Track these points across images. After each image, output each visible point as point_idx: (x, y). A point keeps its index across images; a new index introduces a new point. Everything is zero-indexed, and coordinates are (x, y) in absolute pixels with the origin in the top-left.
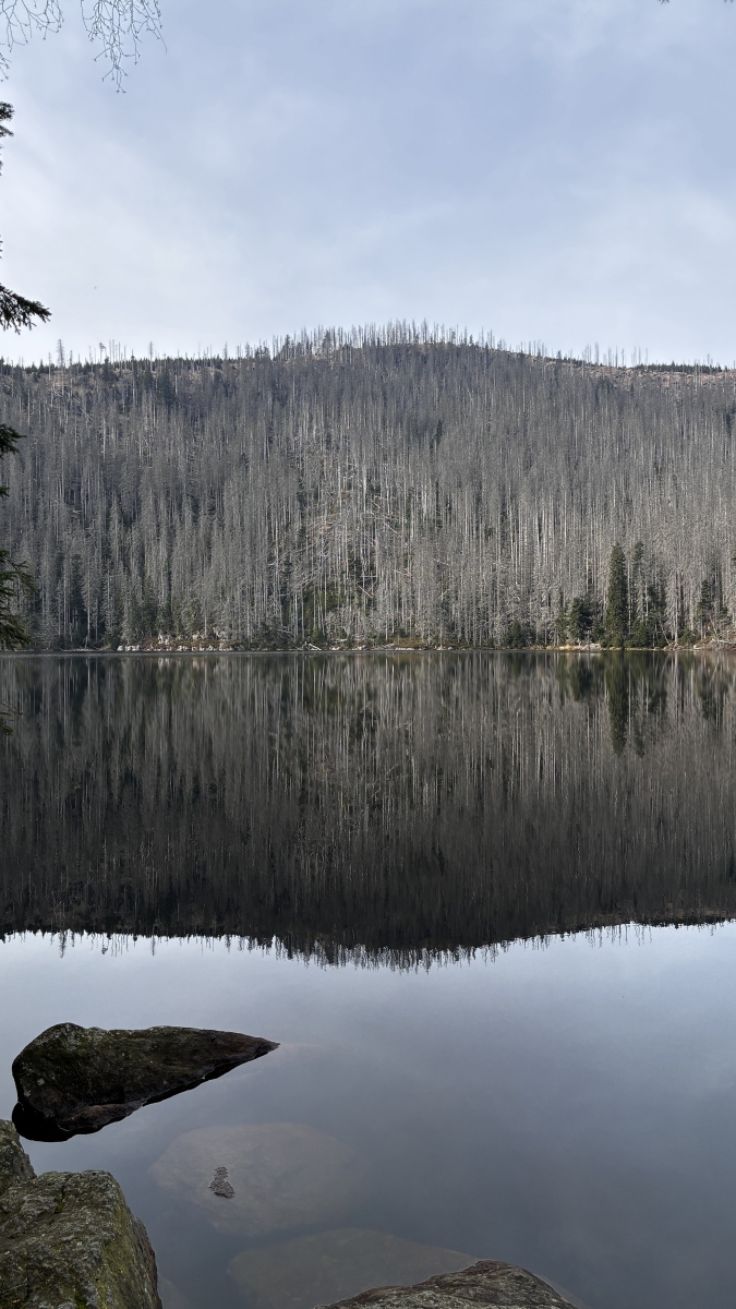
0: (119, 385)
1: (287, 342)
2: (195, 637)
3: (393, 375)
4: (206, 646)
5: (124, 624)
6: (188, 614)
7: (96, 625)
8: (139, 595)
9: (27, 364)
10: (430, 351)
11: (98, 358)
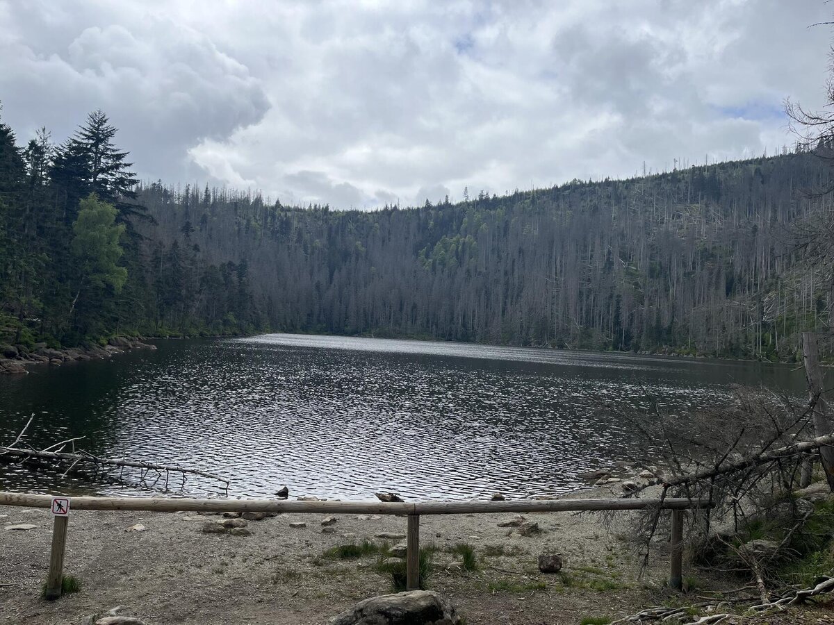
2: (683, 347)
4: (688, 354)
5: (643, 337)
6: (680, 333)
9: (623, 178)
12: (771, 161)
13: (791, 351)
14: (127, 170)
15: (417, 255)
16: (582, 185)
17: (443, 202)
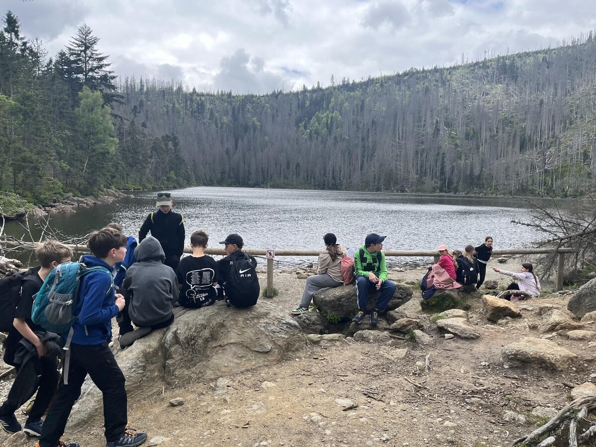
2: (488, 189)
4: (492, 194)
6: (486, 179)
9: (448, 66)
12: (554, 51)
13: (564, 189)
14: (107, 69)
15: (298, 127)
16: (418, 72)
17: (316, 86)
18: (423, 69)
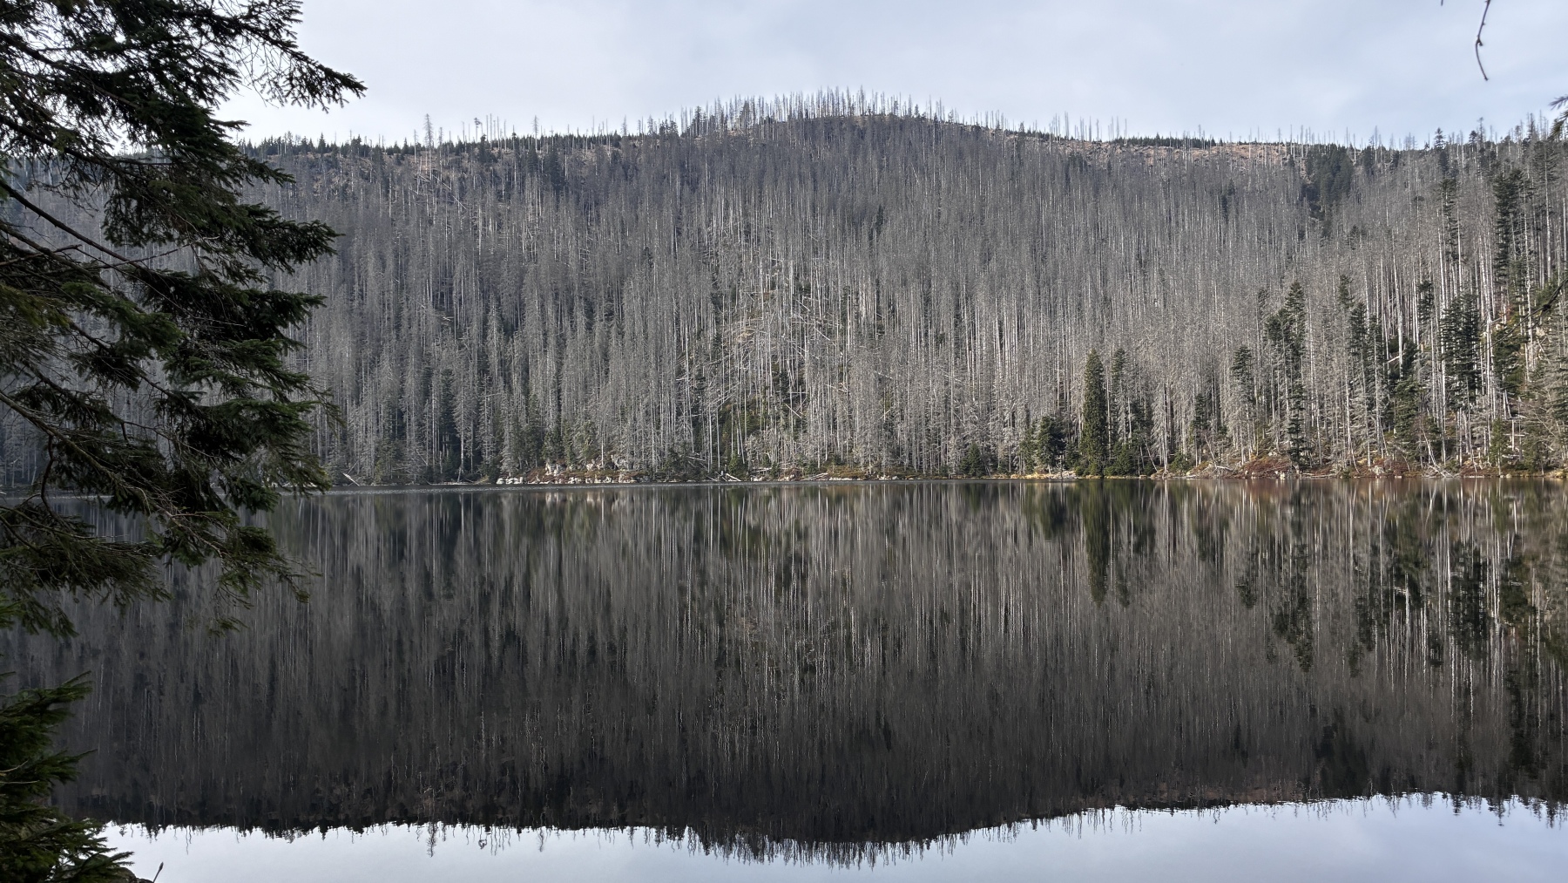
0: (498, 167)
1: (698, 115)
2: (589, 467)
3: (825, 153)
4: (602, 478)
5: (505, 452)
6: (581, 440)
7: (470, 454)
8: (523, 417)
9: (388, 144)
10: (868, 125)
11: (473, 136)
16: (306, 147)
18: (322, 142)
